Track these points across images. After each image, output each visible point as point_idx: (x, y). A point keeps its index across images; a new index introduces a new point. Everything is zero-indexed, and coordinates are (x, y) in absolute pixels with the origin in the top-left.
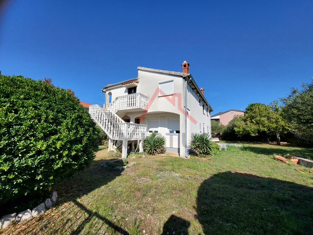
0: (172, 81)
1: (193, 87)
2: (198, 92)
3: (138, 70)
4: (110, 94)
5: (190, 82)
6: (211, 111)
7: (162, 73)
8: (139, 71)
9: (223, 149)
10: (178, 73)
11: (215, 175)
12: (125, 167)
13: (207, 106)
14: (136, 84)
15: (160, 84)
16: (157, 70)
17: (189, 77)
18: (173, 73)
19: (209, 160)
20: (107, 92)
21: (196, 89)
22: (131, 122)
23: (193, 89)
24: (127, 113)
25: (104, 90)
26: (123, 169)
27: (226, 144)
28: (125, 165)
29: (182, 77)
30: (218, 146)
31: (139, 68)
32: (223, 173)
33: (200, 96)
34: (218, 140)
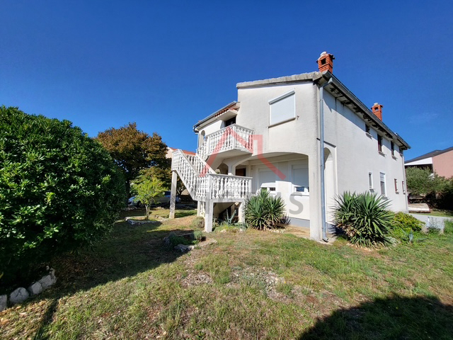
0: (293, 94)
1: (344, 99)
2: (358, 109)
3: (238, 88)
4: (203, 133)
5: (332, 90)
6: (403, 148)
7: (274, 84)
8: (239, 90)
9: (432, 230)
10: (303, 76)
11: (378, 300)
12: (193, 247)
13: (391, 137)
14: (234, 111)
15: (272, 103)
16: (265, 81)
17: (326, 78)
18: (293, 77)
19: (381, 253)
20: (200, 132)
21: (351, 102)
22: (230, 174)
23: (343, 103)
24: (225, 159)
25: (196, 129)
26: (187, 251)
27: (446, 218)
28: (194, 244)
29: (310, 80)
30: (414, 221)
31: (239, 85)
32: (406, 299)
33: (366, 116)
34: (428, 209)
